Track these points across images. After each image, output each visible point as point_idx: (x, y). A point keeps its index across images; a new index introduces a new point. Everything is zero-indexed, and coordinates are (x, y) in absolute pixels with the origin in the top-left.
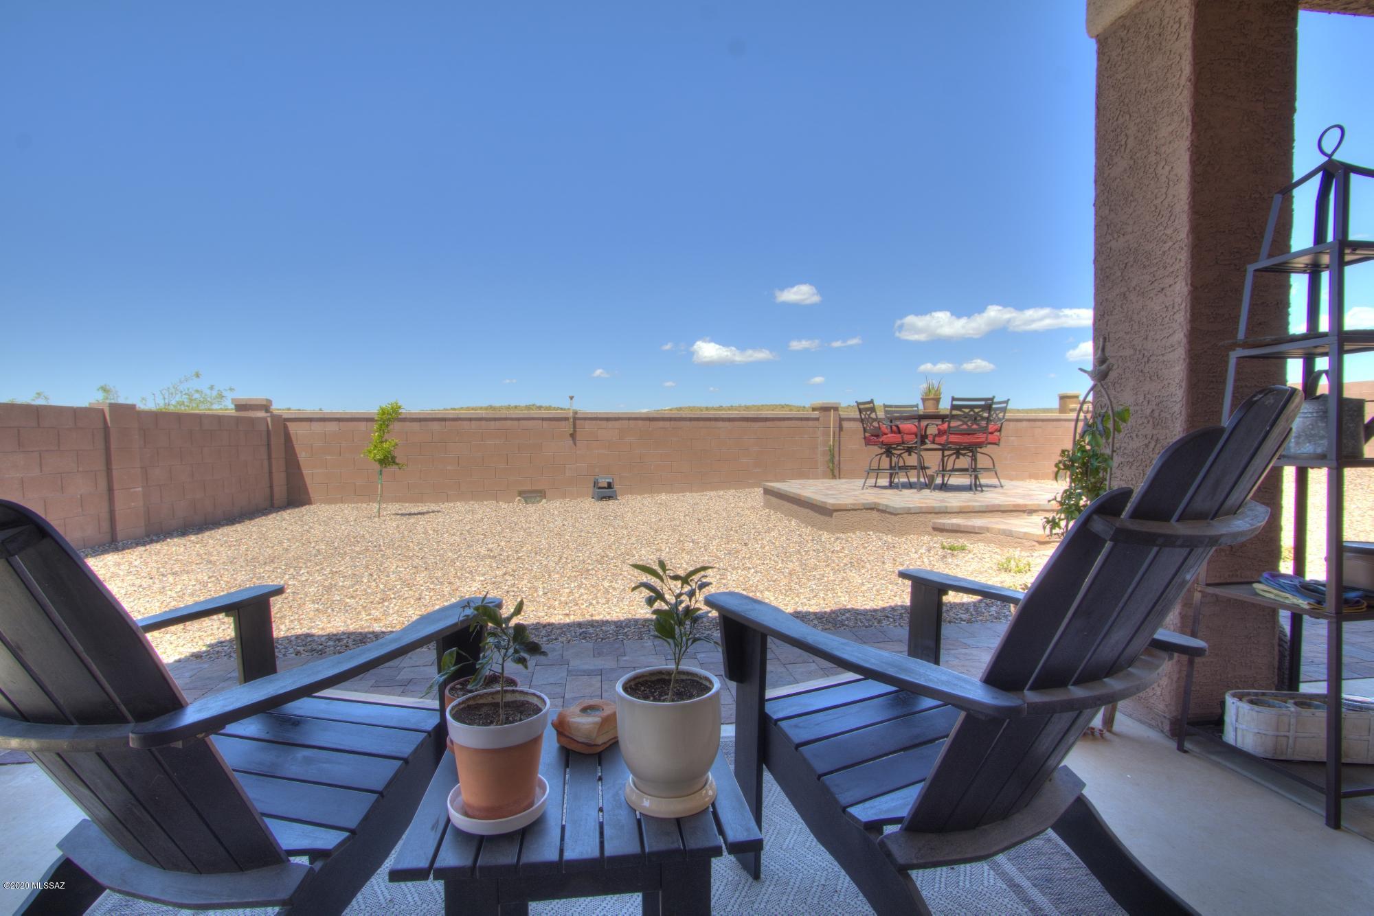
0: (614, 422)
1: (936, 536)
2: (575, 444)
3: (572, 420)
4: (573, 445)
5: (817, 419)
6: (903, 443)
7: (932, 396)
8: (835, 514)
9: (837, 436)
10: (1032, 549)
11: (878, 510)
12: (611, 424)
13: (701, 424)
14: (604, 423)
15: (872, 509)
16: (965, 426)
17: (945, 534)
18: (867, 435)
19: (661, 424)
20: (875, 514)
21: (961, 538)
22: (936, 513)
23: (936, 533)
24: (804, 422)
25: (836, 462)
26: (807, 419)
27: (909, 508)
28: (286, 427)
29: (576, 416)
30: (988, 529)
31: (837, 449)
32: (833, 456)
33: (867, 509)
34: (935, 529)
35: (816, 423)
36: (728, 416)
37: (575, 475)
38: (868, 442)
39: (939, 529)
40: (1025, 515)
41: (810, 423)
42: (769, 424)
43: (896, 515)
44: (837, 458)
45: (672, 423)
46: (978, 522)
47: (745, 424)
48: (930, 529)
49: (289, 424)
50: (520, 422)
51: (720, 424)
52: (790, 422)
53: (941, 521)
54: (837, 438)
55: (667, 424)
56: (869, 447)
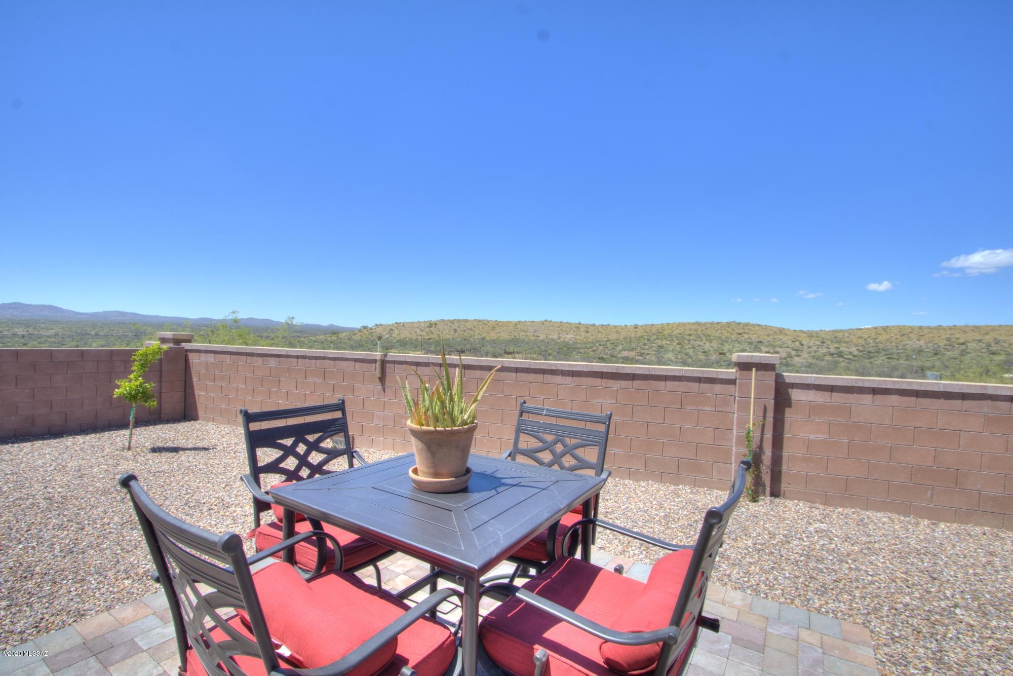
2: (384, 390)
3: (379, 363)
5: (732, 382)
24: (705, 386)
26: (712, 380)
28: (186, 358)
29: (386, 358)
35: (731, 388)
41: (718, 388)
49: (189, 354)
50: (337, 362)
52: (677, 383)
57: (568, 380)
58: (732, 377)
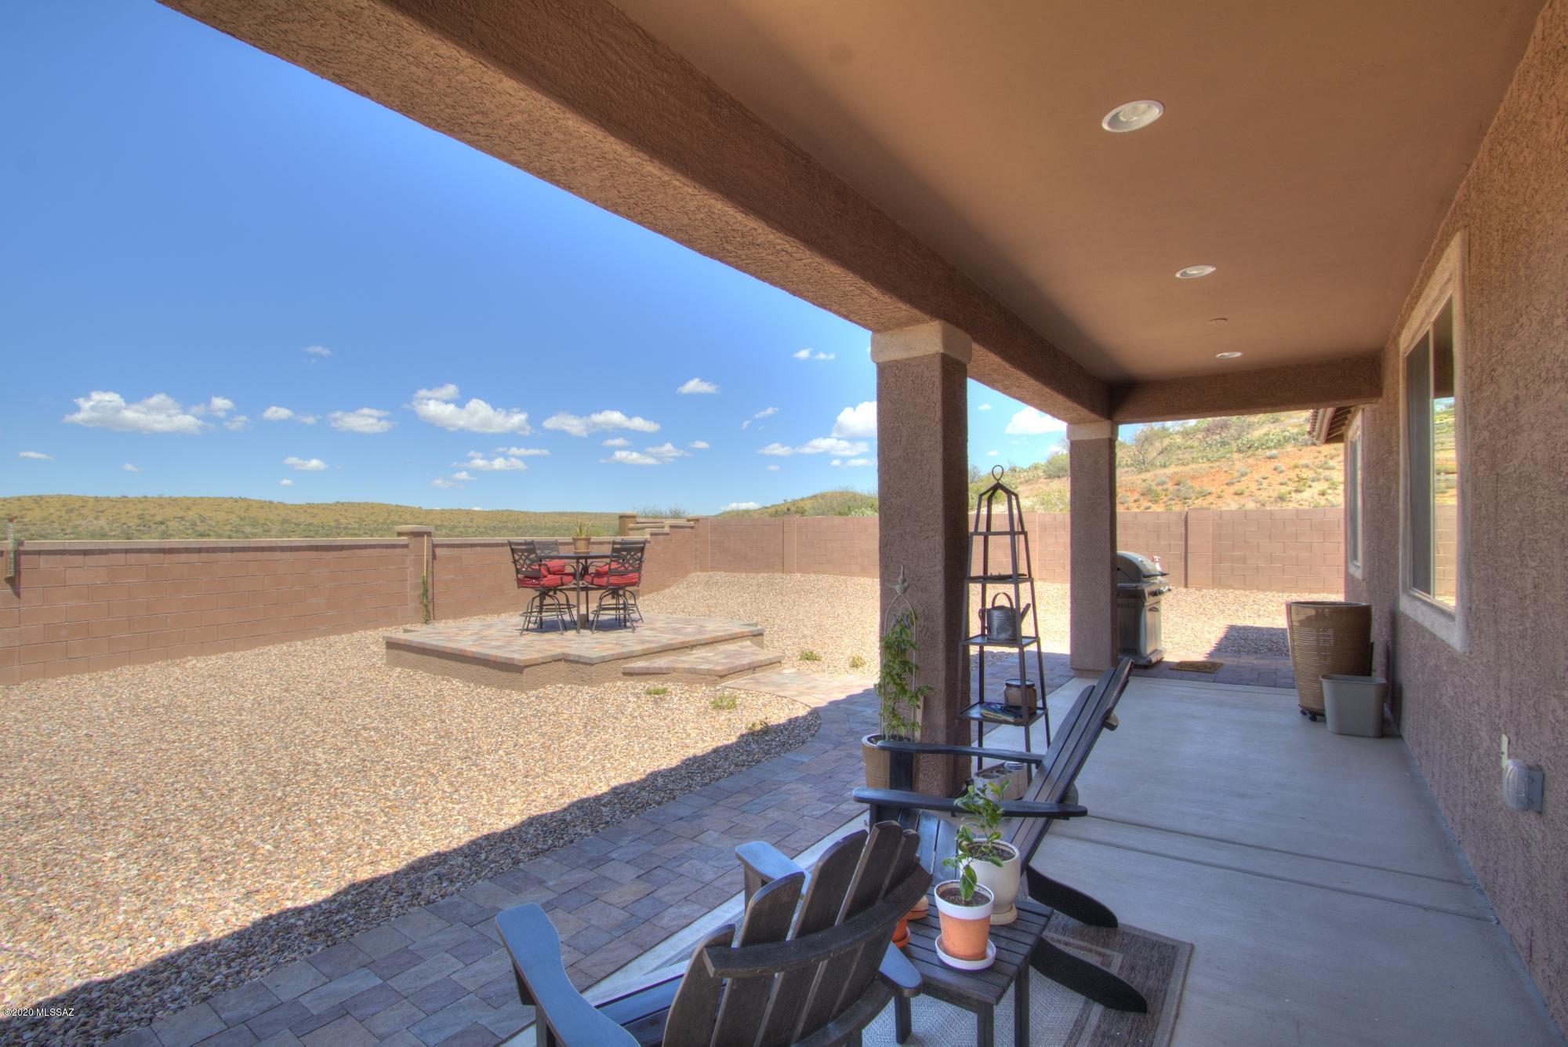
0: (96, 557)
1: (626, 680)
2: (18, 595)
3: (12, 556)
4: (15, 597)
5: (406, 546)
6: (562, 585)
7: (583, 537)
8: (526, 670)
9: (430, 565)
10: (715, 683)
11: (566, 661)
12: (91, 560)
13: (250, 555)
14: (80, 558)
15: (559, 660)
16: (623, 568)
17: (634, 677)
18: (520, 576)
19: (184, 557)
20: (562, 665)
21: (650, 680)
22: (625, 658)
23: (626, 677)
24: (390, 551)
25: (430, 597)
26: (394, 546)
27: (604, 657)
29: (21, 548)
30: (674, 670)
31: (430, 580)
32: (426, 590)
33: (555, 661)
34: (625, 674)
35: (405, 550)
36: (290, 545)
37: (18, 644)
38: (521, 583)
39: (629, 674)
40: (688, 651)
41: (398, 551)
42: (345, 553)
43: (592, 665)
44: (430, 592)
45: (203, 555)
46: (661, 662)
47: (314, 554)
48: (620, 675)
51: (278, 555)
52: (372, 550)
53: (629, 665)
54: (430, 568)
55: (195, 557)
56: (521, 589)
57: (288, 555)
58: (406, 543)
